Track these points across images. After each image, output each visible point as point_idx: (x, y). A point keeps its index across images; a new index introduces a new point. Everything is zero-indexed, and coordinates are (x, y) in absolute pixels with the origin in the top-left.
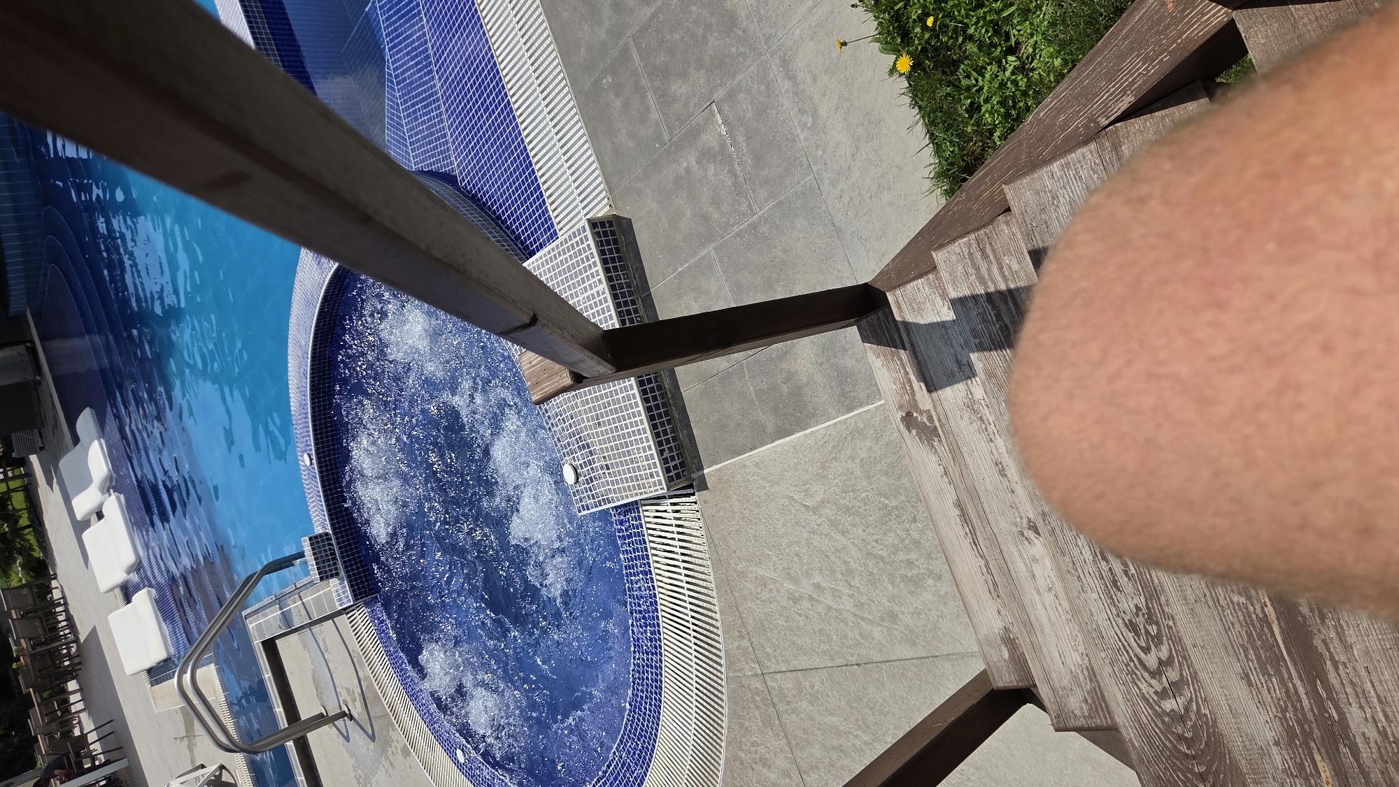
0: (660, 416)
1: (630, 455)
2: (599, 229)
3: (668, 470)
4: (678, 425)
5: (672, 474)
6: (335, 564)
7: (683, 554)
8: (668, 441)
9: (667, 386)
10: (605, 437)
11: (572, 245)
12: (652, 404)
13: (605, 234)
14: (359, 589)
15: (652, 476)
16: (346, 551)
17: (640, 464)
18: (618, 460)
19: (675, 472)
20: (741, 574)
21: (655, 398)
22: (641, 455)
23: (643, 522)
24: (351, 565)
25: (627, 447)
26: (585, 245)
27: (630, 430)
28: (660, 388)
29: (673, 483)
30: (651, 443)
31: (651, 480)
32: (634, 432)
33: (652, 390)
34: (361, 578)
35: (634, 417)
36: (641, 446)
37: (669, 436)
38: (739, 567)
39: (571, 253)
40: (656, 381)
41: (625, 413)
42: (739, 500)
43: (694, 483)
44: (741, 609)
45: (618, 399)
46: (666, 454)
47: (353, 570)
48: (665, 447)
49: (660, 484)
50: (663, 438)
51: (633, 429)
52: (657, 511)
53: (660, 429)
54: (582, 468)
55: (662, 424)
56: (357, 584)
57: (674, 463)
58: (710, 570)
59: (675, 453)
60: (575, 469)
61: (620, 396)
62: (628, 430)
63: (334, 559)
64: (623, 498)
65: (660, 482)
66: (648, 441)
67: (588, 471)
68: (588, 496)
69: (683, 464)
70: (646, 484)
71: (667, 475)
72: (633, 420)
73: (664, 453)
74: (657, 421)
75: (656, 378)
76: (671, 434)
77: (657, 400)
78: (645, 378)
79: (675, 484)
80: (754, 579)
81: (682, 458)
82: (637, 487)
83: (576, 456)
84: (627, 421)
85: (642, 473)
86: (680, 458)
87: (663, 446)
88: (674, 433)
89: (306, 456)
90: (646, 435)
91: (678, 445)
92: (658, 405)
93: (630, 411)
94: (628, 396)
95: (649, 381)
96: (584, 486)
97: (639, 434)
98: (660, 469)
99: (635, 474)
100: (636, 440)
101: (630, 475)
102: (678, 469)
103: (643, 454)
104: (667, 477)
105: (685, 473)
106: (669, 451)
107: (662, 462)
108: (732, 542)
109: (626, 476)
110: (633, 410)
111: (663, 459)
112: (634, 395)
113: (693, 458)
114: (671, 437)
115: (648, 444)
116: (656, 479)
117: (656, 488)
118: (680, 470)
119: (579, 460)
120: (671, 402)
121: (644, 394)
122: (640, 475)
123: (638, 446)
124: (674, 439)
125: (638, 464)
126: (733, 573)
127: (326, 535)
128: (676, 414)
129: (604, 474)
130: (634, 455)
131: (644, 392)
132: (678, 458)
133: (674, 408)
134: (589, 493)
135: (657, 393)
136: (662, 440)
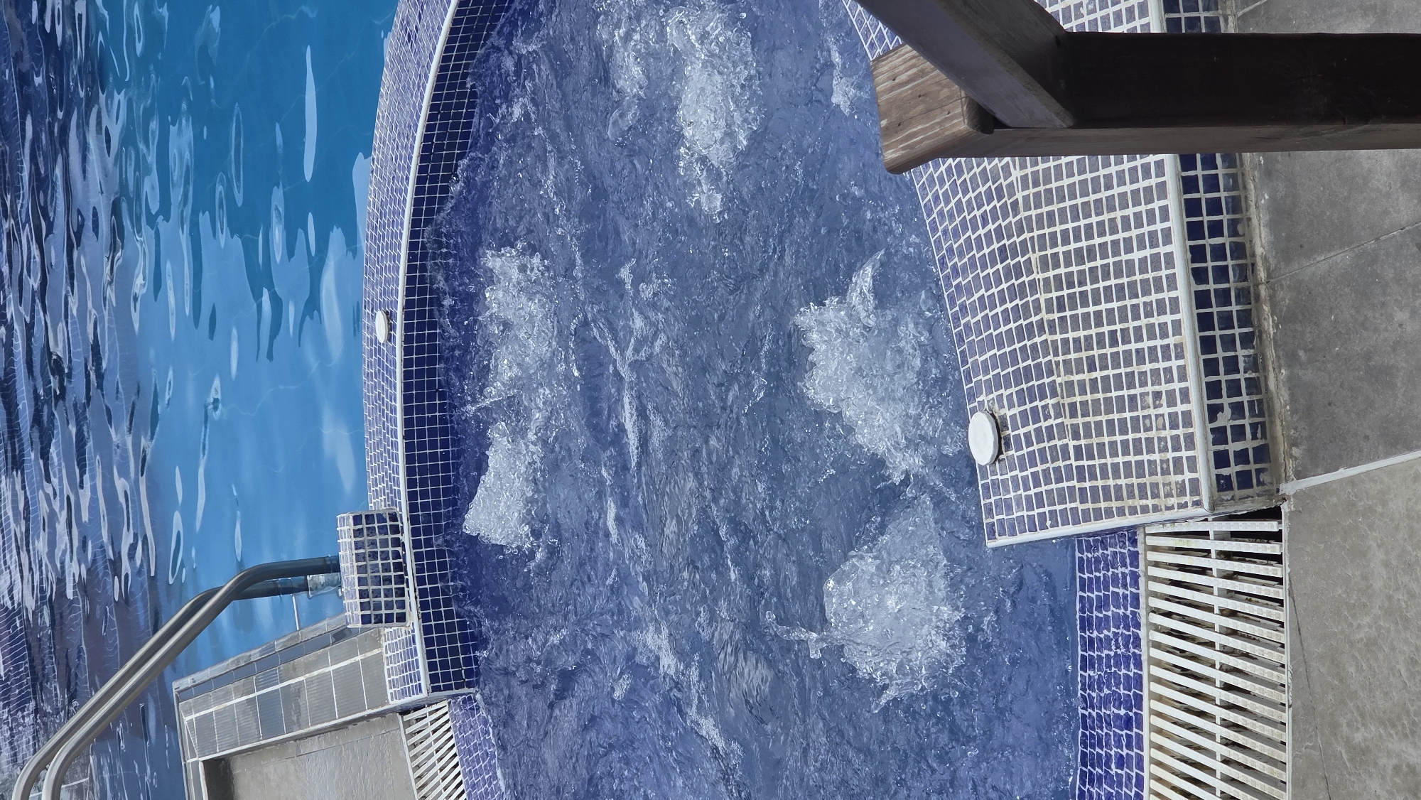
0: (1226, 321)
1: (1133, 407)
3: (1221, 460)
4: (1271, 353)
5: (1232, 470)
6: (401, 593)
7: (1228, 687)
8: (1234, 388)
9: (1259, 251)
10: (1084, 355)
12: (1212, 286)
14: (444, 665)
15: (1179, 470)
16: (431, 567)
17: (1153, 434)
18: (1103, 418)
19: (1240, 468)
20: (1361, 754)
21: (1222, 274)
22: (1160, 411)
23: (1142, 591)
24: (436, 604)
25: (1131, 385)
27: (1145, 344)
28: (1240, 250)
29: (1227, 495)
30: (1191, 384)
31: (1174, 478)
32: (1152, 350)
33: (1219, 252)
34: (452, 639)
35: (1162, 312)
36: (1164, 388)
37: (1241, 376)
38: (1358, 737)
40: (1234, 233)
41: (1140, 301)
42: (1386, 564)
43: (1285, 508)
45: (1130, 263)
46: (1224, 419)
47: (438, 616)
48: (1225, 401)
49: (1195, 489)
50: (1223, 377)
51: (1152, 343)
52: (1183, 568)
53: (1220, 354)
54: (1015, 428)
55: (1229, 343)
56: (443, 653)
57: (1239, 446)
58: (1287, 737)
59: (1246, 422)
60: (1000, 426)
61: (1136, 255)
62: (1139, 345)
63: (401, 579)
64: (1098, 516)
65: (1195, 483)
66: (1183, 377)
67: (1027, 435)
68: (1019, 499)
69: (1262, 454)
70: (1161, 486)
71: (1215, 472)
72: (1156, 320)
73: (1220, 415)
74: (1217, 333)
75: (1233, 224)
76: (1245, 372)
77: (1228, 281)
78: (1206, 219)
79: (1233, 498)
80: (1389, 771)
81: (1264, 436)
82: (1136, 492)
83: (1006, 393)
84: (1143, 322)
85: (1156, 457)
86: (1259, 435)
87: (1221, 397)
88: (1256, 371)
89: (380, 318)
90: (1181, 362)
91: (1260, 401)
92: (1227, 291)
93: (1154, 297)
94: (1155, 258)
95: (1216, 229)
96: (1013, 473)
97: (1167, 357)
98: (1202, 453)
99: (1139, 458)
100: (1155, 372)
101: (1127, 459)
102: (1248, 462)
103: (1165, 410)
104: (1214, 478)
105: (1263, 477)
106: (1233, 413)
107: (1210, 437)
108: (1352, 669)
109: (1116, 460)
110: (1160, 296)
111: (1213, 430)
112: (1169, 256)
113: (1294, 443)
114: (1246, 379)
115: (1183, 385)
116: (1188, 476)
117: (1183, 500)
118: (1252, 467)
119: (1011, 406)
120: (1263, 291)
121: (1193, 261)
122: (1149, 461)
123: (1157, 388)
124: (1254, 385)
125: (1150, 434)
126: (1341, 749)
127: (394, 517)
128: (1269, 325)
129: (1065, 448)
130: (1143, 408)
131: (1197, 254)
132: (1254, 437)
133: (1266, 308)
134: (1021, 492)
135: (1230, 262)
136: (1220, 382)
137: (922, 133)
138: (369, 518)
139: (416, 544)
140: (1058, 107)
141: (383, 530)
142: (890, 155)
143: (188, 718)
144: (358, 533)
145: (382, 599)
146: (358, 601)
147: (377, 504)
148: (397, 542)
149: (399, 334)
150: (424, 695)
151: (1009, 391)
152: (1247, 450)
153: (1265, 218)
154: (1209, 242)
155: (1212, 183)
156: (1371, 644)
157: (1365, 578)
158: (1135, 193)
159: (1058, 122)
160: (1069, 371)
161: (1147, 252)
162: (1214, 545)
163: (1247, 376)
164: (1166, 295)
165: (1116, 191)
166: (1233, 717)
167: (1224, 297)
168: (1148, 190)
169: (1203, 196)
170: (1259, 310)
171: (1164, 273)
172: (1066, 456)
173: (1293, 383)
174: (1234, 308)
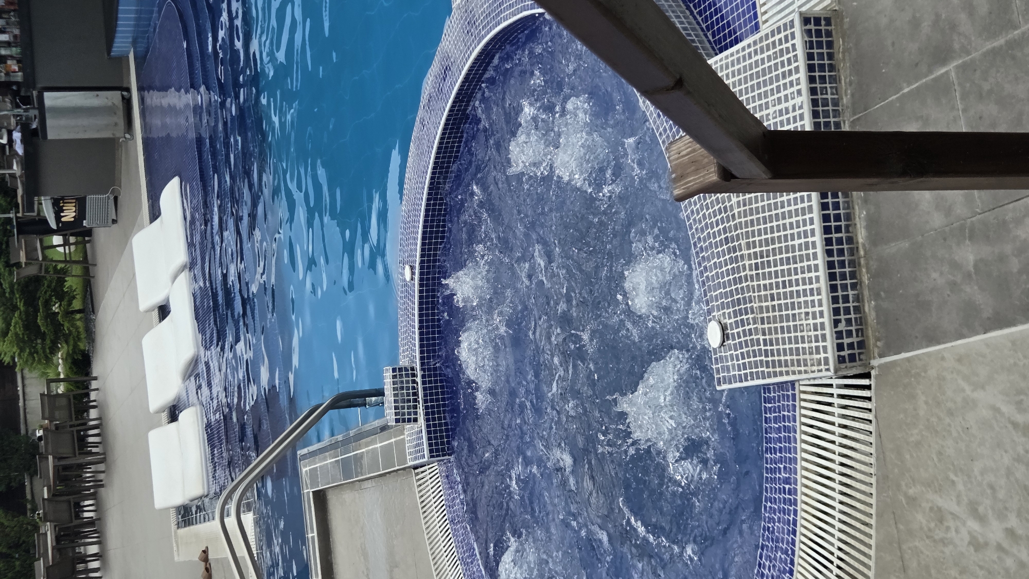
0: (843, 276)
1: (794, 320)
2: (812, 27)
3: (840, 347)
4: (866, 293)
6: (415, 407)
7: (842, 464)
8: (847, 310)
9: (861, 240)
10: (768, 292)
11: (774, 43)
12: (836, 258)
13: (819, 33)
14: (437, 444)
15: (818, 352)
16: (431, 394)
17: (805, 333)
18: (778, 325)
19: (850, 352)
20: (913, 501)
21: (841, 252)
22: (808, 322)
23: (797, 414)
24: (433, 413)
25: (793, 309)
26: (789, 45)
27: (801, 288)
28: (850, 240)
29: (843, 366)
30: (825, 308)
31: (815, 356)
32: (805, 290)
33: (840, 241)
34: (441, 431)
35: (810, 271)
36: (810, 310)
37: (851, 305)
38: (911, 492)
39: (771, 52)
40: (847, 231)
41: (799, 265)
42: (926, 403)
43: (873, 373)
44: (904, 547)
45: (793, 246)
46: (842, 327)
47: (434, 419)
48: (842, 317)
49: (827, 363)
50: (841, 305)
51: (804, 287)
52: (819, 403)
53: (840, 293)
54: (732, 329)
55: (845, 287)
56: (436, 438)
57: (849, 340)
58: (873, 490)
59: (853, 328)
60: (724, 328)
61: (796, 242)
62: (798, 288)
63: (415, 401)
64: (775, 375)
65: (826, 360)
66: (820, 305)
67: (738, 333)
68: (733, 365)
69: (861, 345)
70: (808, 361)
71: (837, 353)
72: (807, 275)
73: (839, 324)
74: (839, 282)
75: (847, 226)
76: (853, 302)
77: (844, 256)
78: (833, 224)
79: (846, 367)
80: (927, 510)
81: (862, 335)
82: (796, 363)
83: (727, 311)
84: (800, 276)
85: (806, 345)
86: (860, 335)
87: (840, 315)
88: (858, 302)
89: (407, 269)
90: (819, 297)
91: (861, 318)
92: (844, 261)
93: (805, 264)
94: (807, 244)
95: (838, 229)
96: (731, 352)
97: (812, 294)
98: (830, 343)
99: (797, 346)
100: (806, 302)
101: (791, 346)
102: (854, 349)
103: (811, 322)
104: (836, 356)
105: (862, 357)
106: (846, 324)
107: (835, 335)
108: (908, 457)
109: (785, 347)
110: (809, 263)
111: (836, 332)
112: (814, 243)
113: (878, 339)
114: (853, 306)
115: (821, 309)
116: (822, 355)
117: (820, 368)
118: (856, 351)
119: (730, 318)
120: (862, 261)
121: (827, 245)
122: (803, 348)
123: (807, 310)
124: (857, 310)
125: (803, 334)
126: (902, 498)
127: (413, 369)
128: (865, 279)
129: (758, 340)
130: (799, 320)
131: (828, 242)
132: (857, 336)
133: (864, 270)
134: (735, 362)
135: (845, 246)
136: (839, 308)
137: (694, 181)
138: (400, 369)
139: (424, 383)
140: (764, 168)
141: (407, 376)
142: (677, 192)
143: (305, 469)
144: (394, 377)
145: (406, 410)
146: (394, 411)
147: (403, 362)
148: (414, 382)
149: (417, 277)
150: (426, 459)
151: (729, 311)
152: (853, 343)
153: (864, 224)
154: (835, 236)
155: (836, 206)
156: (918, 444)
157: (915, 409)
158: (796, 210)
159: (764, 176)
160: (760, 301)
161: (803, 241)
162: (836, 391)
163: (854, 304)
164: (812, 263)
165: (786, 209)
166: (845, 480)
167: (842, 264)
168: (803, 209)
169: (832, 212)
170: (860, 271)
171: (811, 251)
172: (759, 344)
173: (878, 309)
174: (847, 270)
